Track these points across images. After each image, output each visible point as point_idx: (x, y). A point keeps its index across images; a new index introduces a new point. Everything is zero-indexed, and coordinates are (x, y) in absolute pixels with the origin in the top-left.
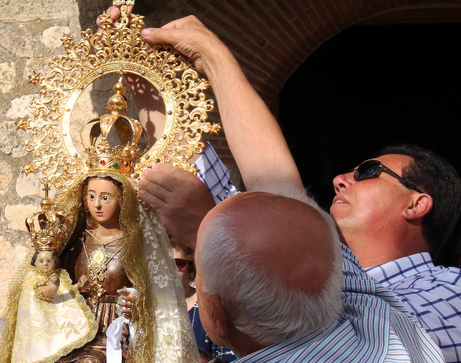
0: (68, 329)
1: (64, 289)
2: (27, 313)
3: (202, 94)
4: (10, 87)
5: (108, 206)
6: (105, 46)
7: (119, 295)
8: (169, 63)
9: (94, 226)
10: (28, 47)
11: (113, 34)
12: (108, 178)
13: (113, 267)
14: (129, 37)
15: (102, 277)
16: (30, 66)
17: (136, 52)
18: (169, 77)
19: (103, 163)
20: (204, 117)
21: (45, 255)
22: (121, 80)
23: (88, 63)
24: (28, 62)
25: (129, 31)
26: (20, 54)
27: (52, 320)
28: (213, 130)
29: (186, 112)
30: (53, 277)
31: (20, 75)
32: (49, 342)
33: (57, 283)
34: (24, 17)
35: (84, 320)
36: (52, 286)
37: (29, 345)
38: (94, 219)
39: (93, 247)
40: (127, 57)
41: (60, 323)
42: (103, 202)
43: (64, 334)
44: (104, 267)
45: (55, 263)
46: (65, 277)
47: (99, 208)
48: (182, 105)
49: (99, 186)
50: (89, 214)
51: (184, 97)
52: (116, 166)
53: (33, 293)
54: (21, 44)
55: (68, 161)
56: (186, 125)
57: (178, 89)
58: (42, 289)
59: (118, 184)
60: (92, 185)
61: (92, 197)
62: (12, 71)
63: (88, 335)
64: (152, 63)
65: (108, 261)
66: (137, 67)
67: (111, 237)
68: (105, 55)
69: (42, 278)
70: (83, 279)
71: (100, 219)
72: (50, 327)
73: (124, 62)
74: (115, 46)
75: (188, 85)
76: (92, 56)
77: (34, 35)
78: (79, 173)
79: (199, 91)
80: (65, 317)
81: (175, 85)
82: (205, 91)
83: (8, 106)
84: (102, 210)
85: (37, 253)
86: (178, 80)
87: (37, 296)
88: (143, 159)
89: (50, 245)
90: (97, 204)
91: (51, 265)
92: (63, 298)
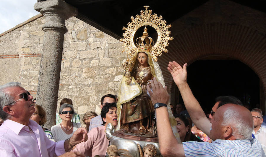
0: (134, 92)
1: (133, 82)
2: (124, 88)
3: (167, 30)
4: (114, 73)
5: (144, 59)
6: (142, 19)
7: (147, 82)
8: (159, 22)
9: (140, 66)
10: (119, 64)
11: (144, 15)
12: (144, 53)
13: (146, 75)
14: (148, 16)
15: (143, 78)
16: (120, 69)
17: (150, 20)
18: (158, 26)
19: (142, 49)
20: (168, 36)
21: (128, 73)
22: (146, 27)
23: (138, 24)
24: (119, 67)
25: (148, 14)
26: (117, 65)
27: (130, 89)
28: (171, 39)
29: (163, 35)
30: (130, 78)
31: (117, 70)
32: (130, 95)
33: (131, 80)
34: (118, 57)
35: (139, 89)
36: (130, 80)
37: (125, 96)
38: (140, 64)
39: (140, 71)
40: (147, 21)
41: (132, 90)
42: (143, 59)
43: (133, 93)
44: (143, 76)
45: (131, 75)
46: (133, 78)
47: (142, 60)
48: (162, 33)
49: (141, 55)
50: (139, 62)
51: (162, 31)
52: (146, 49)
53: (125, 83)
54: (117, 63)
55: (133, 49)
56: (164, 38)
57: (161, 29)
58: (127, 82)
59: (147, 55)
60: (140, 55)
61: (140, 58)
62: (115, 70)
63: (140, 93)
64: (154, 22)
65: (144, 74)
66: (150, 24)
67: (145, 68)
68: (142, 21)
69: (127, 79)
70: (138, 79)
71: (142, 63)
72: (130, 92)
73: (147, 23)
74: (144, 19)
75: (163, 28)
76: (139, 22)
77: (121, 61)
78: (136, 52)
79: (166, 29)
80: (134, 89)
81: (160, 28)
82: (168, 29)
83: (114, 78)
84: (143, 61)
85: (126, 72)
86: (161, 26)
87: (126, 83)
88: (153, 48)
89: (129, 70)
90: (141, 59)
91: (130, 75)
92: (133, 84)
